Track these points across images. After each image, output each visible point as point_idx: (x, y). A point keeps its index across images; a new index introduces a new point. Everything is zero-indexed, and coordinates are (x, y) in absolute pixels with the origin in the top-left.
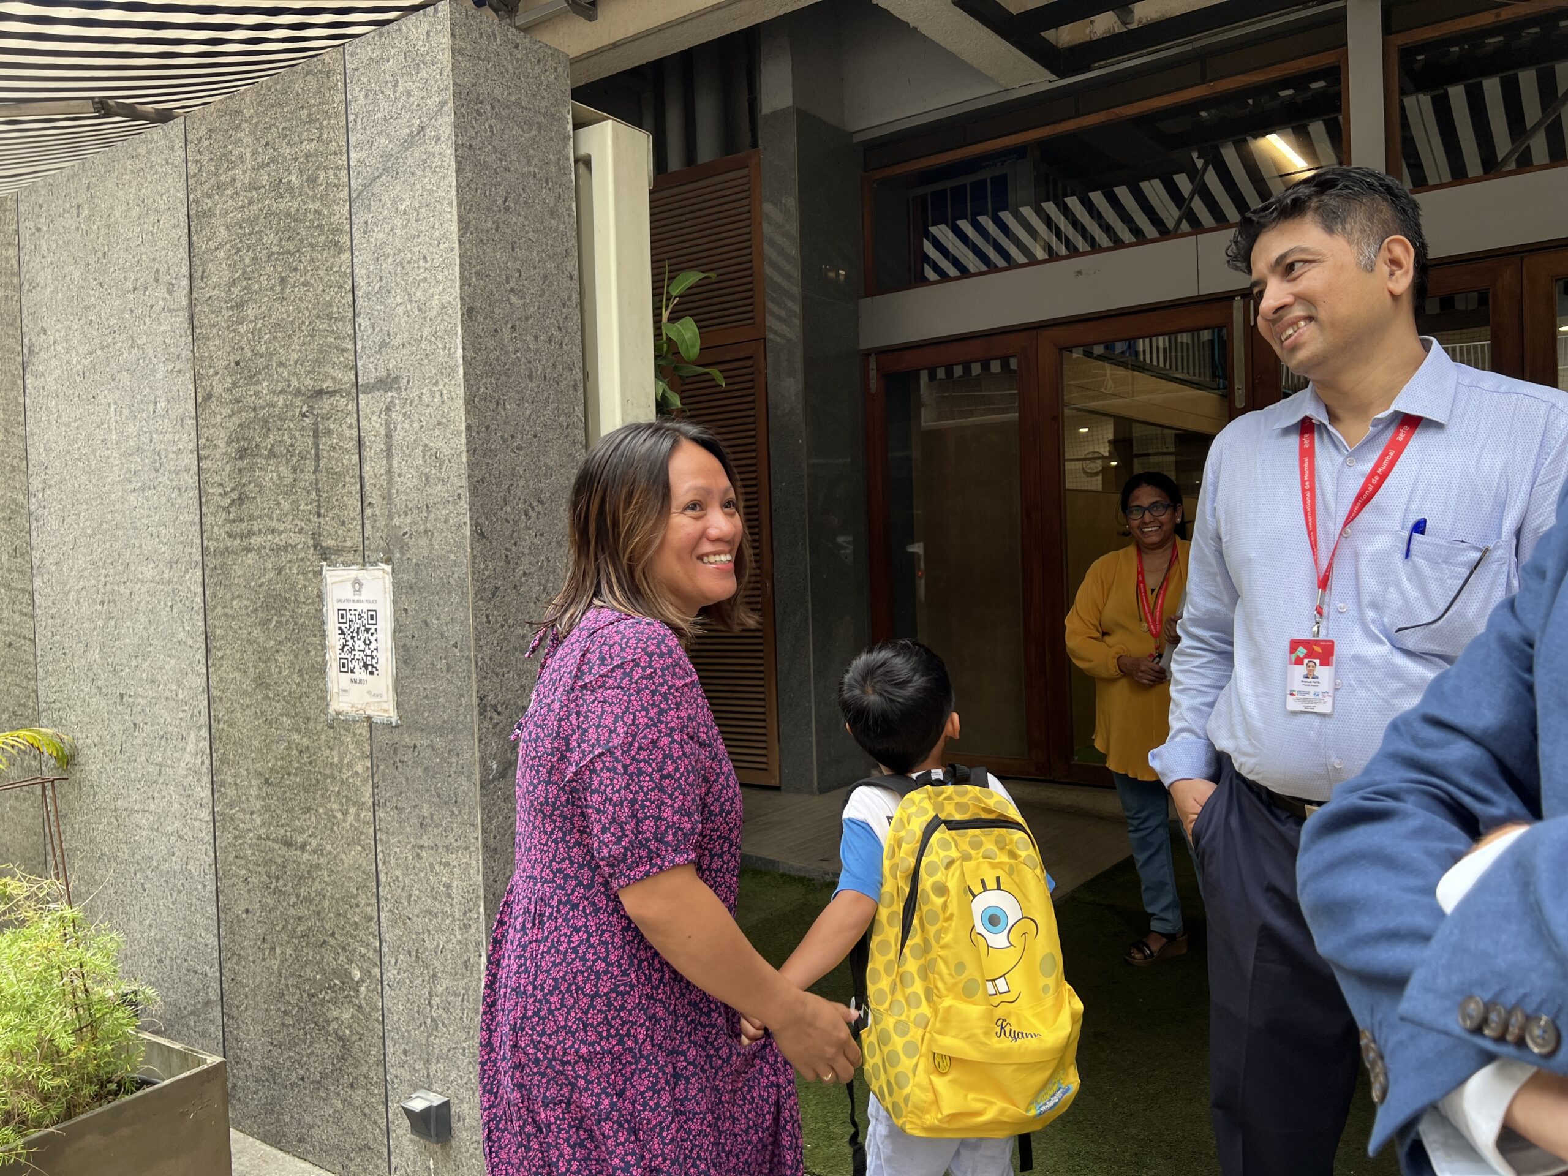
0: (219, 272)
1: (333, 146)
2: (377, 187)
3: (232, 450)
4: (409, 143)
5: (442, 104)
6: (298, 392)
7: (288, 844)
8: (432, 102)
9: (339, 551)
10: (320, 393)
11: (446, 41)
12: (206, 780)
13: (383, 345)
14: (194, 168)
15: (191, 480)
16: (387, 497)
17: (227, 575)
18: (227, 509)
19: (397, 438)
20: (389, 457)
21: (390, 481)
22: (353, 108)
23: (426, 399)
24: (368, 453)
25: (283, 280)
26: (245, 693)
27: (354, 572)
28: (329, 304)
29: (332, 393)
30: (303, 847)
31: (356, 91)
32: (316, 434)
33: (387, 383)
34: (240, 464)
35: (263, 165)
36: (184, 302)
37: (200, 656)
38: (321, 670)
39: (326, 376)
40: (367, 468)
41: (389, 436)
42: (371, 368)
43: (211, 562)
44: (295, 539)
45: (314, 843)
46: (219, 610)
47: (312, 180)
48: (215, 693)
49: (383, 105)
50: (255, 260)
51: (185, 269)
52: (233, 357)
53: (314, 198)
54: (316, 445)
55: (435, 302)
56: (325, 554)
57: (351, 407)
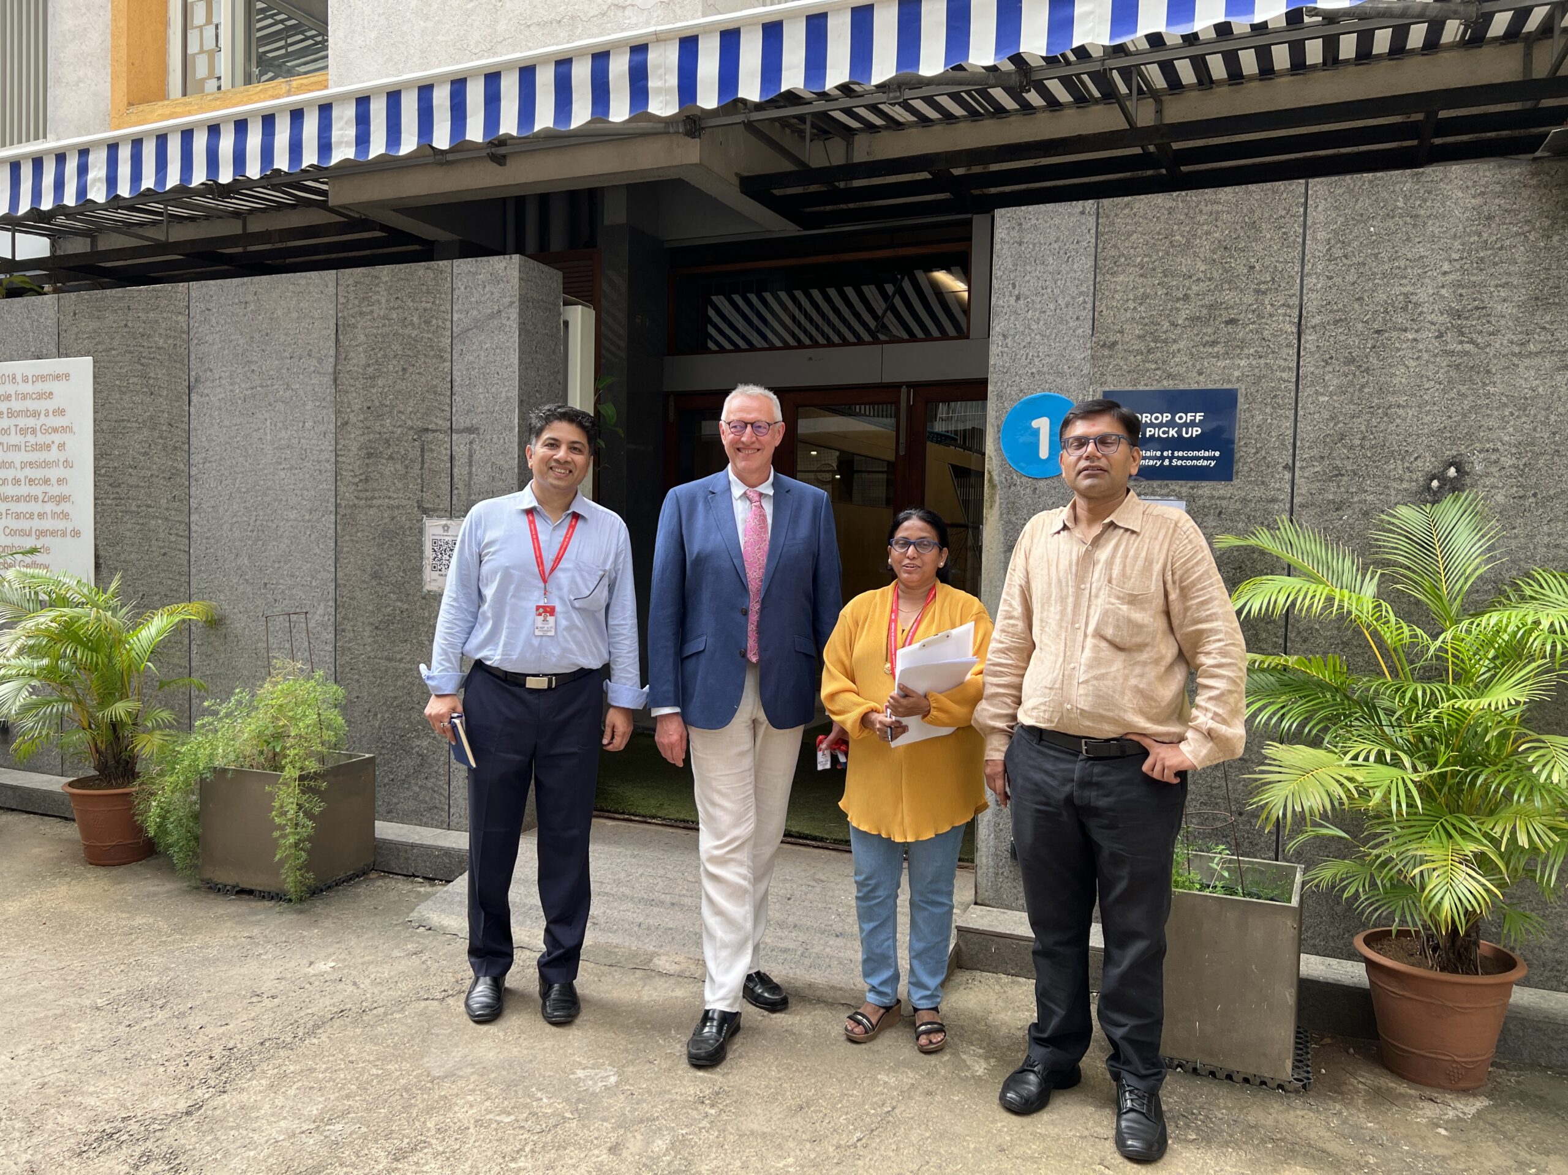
0: (358, 359)
1: (442, 308)
2: (470, 334)
3: (363, 453)
4: (492, 316)
5: (512, 303)
6: (411, 428)
7: (389, 659)
8: (507, 300)
9: (434, 510)
10: (427, 430)
11: (516, 274)
12: (331, 629)
13: (469, 411)
14: (342, 300)
15: (331, 467)
16: (468, 486)
17: (354, 519)
18: (357, 484)
19: (476, 457)
20: (470, 465)
21: (470, 478)
22: (456, 293)
23: (495, 440)
24: (456, 463)
25: (404, 369)
26: (364, 582)
27: (444, 522)
28: (436, 386)
29: (436, 431)
30: (401, 660)
31: (459, 285)
32: (423, 450)
33: (470, 430)
34: (367, 461)
35: (394, 308)
36: (331, 370)
37: (331, 562)
38: (420, 570)
39: (431, 422)
40: (455, 470)
41: (471, 456)
42: (460, 421)
43: (342, 511)
44: (404, 502)
45: (408, 658)
46: (347, 538)
47: (428, 323)
48: (340, 582)
49: (476, 295)
50: (385, 356)
51: (332, 352)
52: (366, 405)
53: (428, 331)
54: (423, 456)
55: (503, 394)
56: (425, 511)
57: (447, 439)
